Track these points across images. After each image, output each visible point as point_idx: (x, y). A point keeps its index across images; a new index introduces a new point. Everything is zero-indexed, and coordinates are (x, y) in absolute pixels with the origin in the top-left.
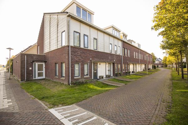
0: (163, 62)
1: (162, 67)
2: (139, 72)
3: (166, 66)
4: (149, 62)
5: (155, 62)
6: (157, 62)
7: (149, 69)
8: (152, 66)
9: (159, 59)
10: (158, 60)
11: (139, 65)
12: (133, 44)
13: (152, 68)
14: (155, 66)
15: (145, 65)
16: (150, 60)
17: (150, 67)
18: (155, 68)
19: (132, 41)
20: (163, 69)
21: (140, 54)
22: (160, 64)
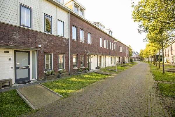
0: (140, 56)
1: (139, 60)
2: (109, 67)
3: (142, 59)
4: (125, 55)
5: (132, 55)
6: (134, 56)
7: (124, 63)
8: (129, 59)
9: (136, 52)
10: (135, 54)
11: (110, 58)
12: (100, 27)
13: (129, 62)
14: (132, 60)
15: (120, 57)
16: (126, 52)
17: (126, 60)
18: (132, 62)
19: (99, 23)
20: (139, 63)
21: (110, 43)
22: (137, 57)
